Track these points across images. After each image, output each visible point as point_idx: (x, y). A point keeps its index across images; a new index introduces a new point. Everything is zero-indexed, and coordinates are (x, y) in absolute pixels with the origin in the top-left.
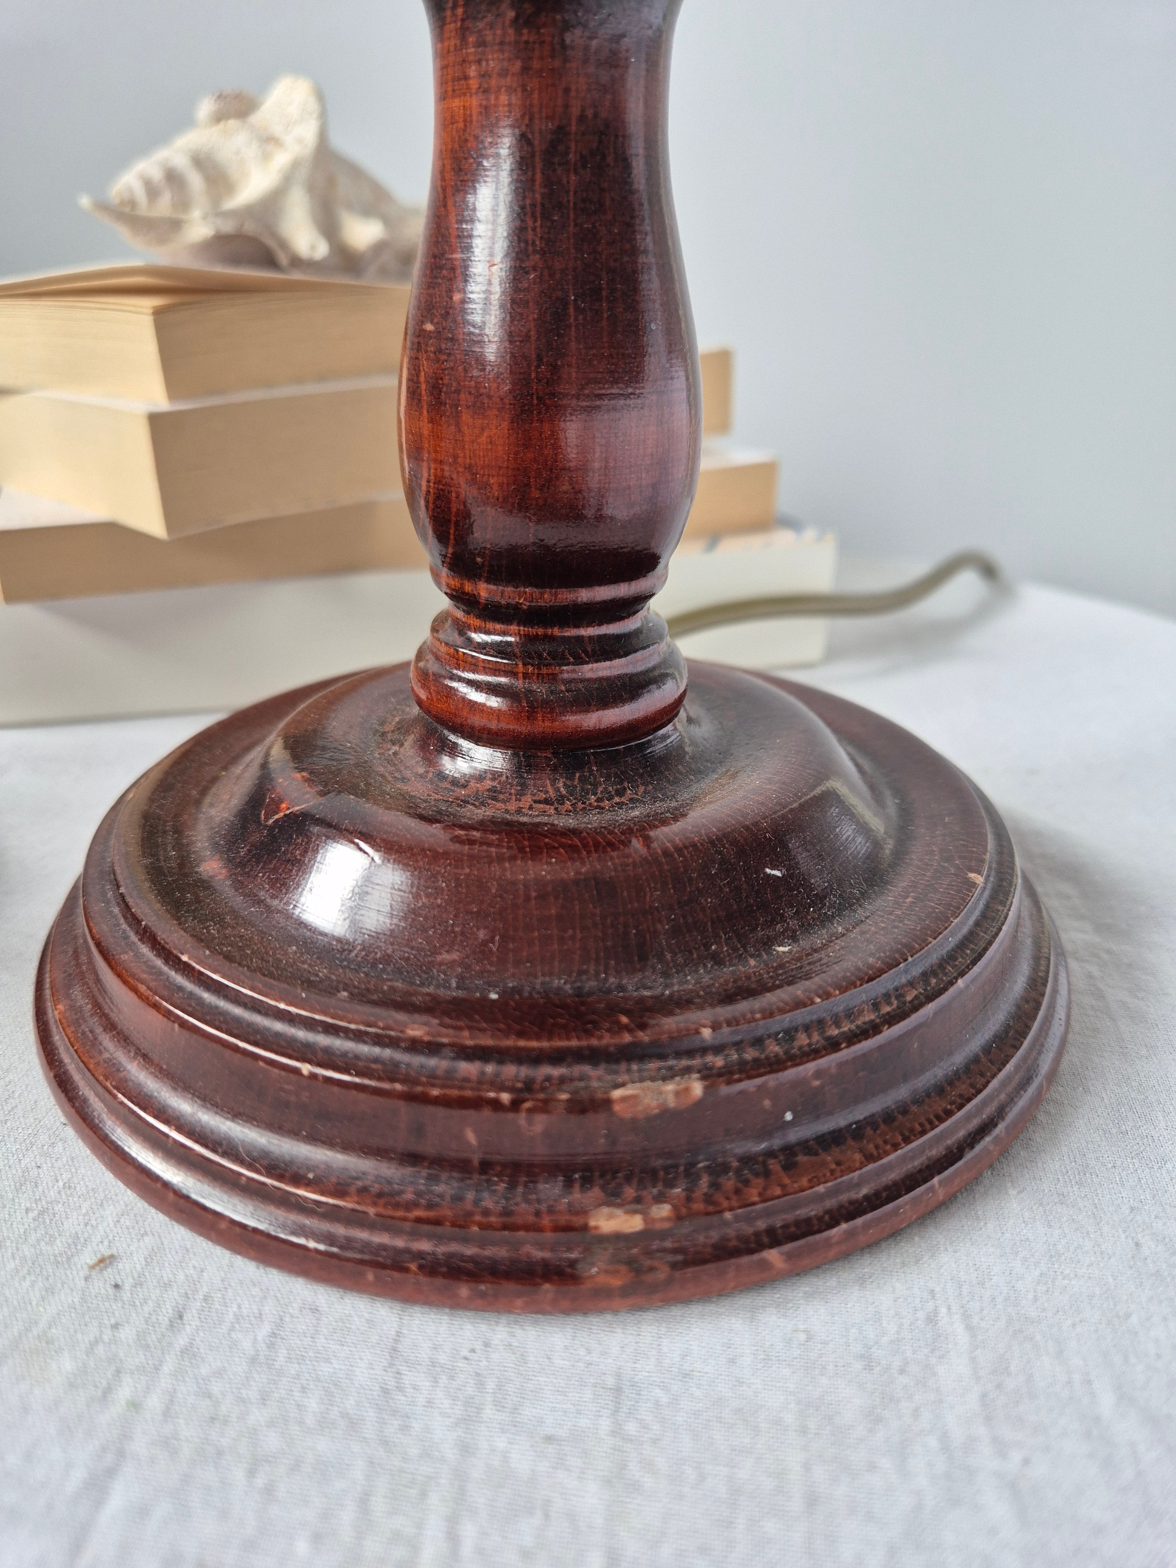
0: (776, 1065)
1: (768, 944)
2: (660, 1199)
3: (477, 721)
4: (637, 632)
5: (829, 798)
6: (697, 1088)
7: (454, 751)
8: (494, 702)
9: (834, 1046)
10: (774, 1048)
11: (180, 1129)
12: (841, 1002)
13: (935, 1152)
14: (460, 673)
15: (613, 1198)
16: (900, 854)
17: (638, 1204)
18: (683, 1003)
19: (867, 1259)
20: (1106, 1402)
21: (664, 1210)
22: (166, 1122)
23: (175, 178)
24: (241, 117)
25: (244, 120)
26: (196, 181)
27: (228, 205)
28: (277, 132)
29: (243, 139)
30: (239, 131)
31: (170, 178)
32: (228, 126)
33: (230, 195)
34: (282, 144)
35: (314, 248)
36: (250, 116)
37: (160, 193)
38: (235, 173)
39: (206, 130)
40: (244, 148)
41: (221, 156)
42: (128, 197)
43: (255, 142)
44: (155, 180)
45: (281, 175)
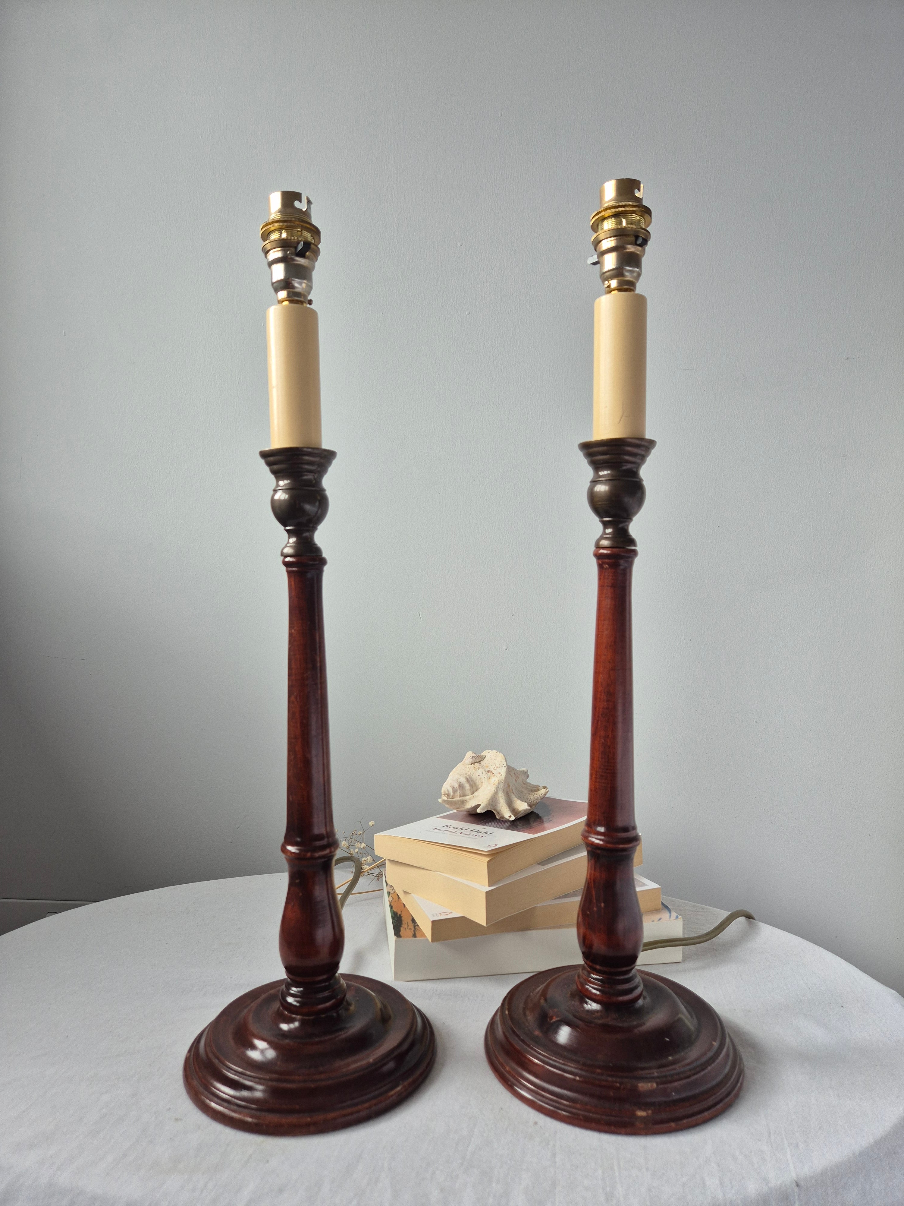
0: (670, 1082)
1: (667, 1056)
2: (649, 1109)
3: (594, 997)
4: (632, 977)
5: (680, 1020)
6: (655, 1085)
7: (587, 1003)
8: (598, 993)
9: (681, 1079)
10: (670, 1078)
11: (549, 1093)
12: (682, 1069)
13: (706, 1106)
14: (589, 984)
15: (640, 1109)
16: (697, 1036)
17: (645, 1110)
18: (650, 1068)
19: (692, 1129)
20: (737, 1153)
21: (650, 1112)
22: (545, 1092)
23: (461, 786)
24: (479, 762)
25: (480, 763)
26: (467, 786)
27: (476, 793)
28: (492, 769)
29: (480, 771)
30: (479, 768)
31: (460, 786)
32: (475, 766)
33: (477, 790)
34: (493, 774)
35: (510, 816)
36: (482, 762)
37: (457, 791)
38: (478, 783)
39: (468, 766)
40: (481, 774)
41: (474, 777)
42: (447, 793)
43: (484, 772)
44: (455, 787)
45: (495, 786)
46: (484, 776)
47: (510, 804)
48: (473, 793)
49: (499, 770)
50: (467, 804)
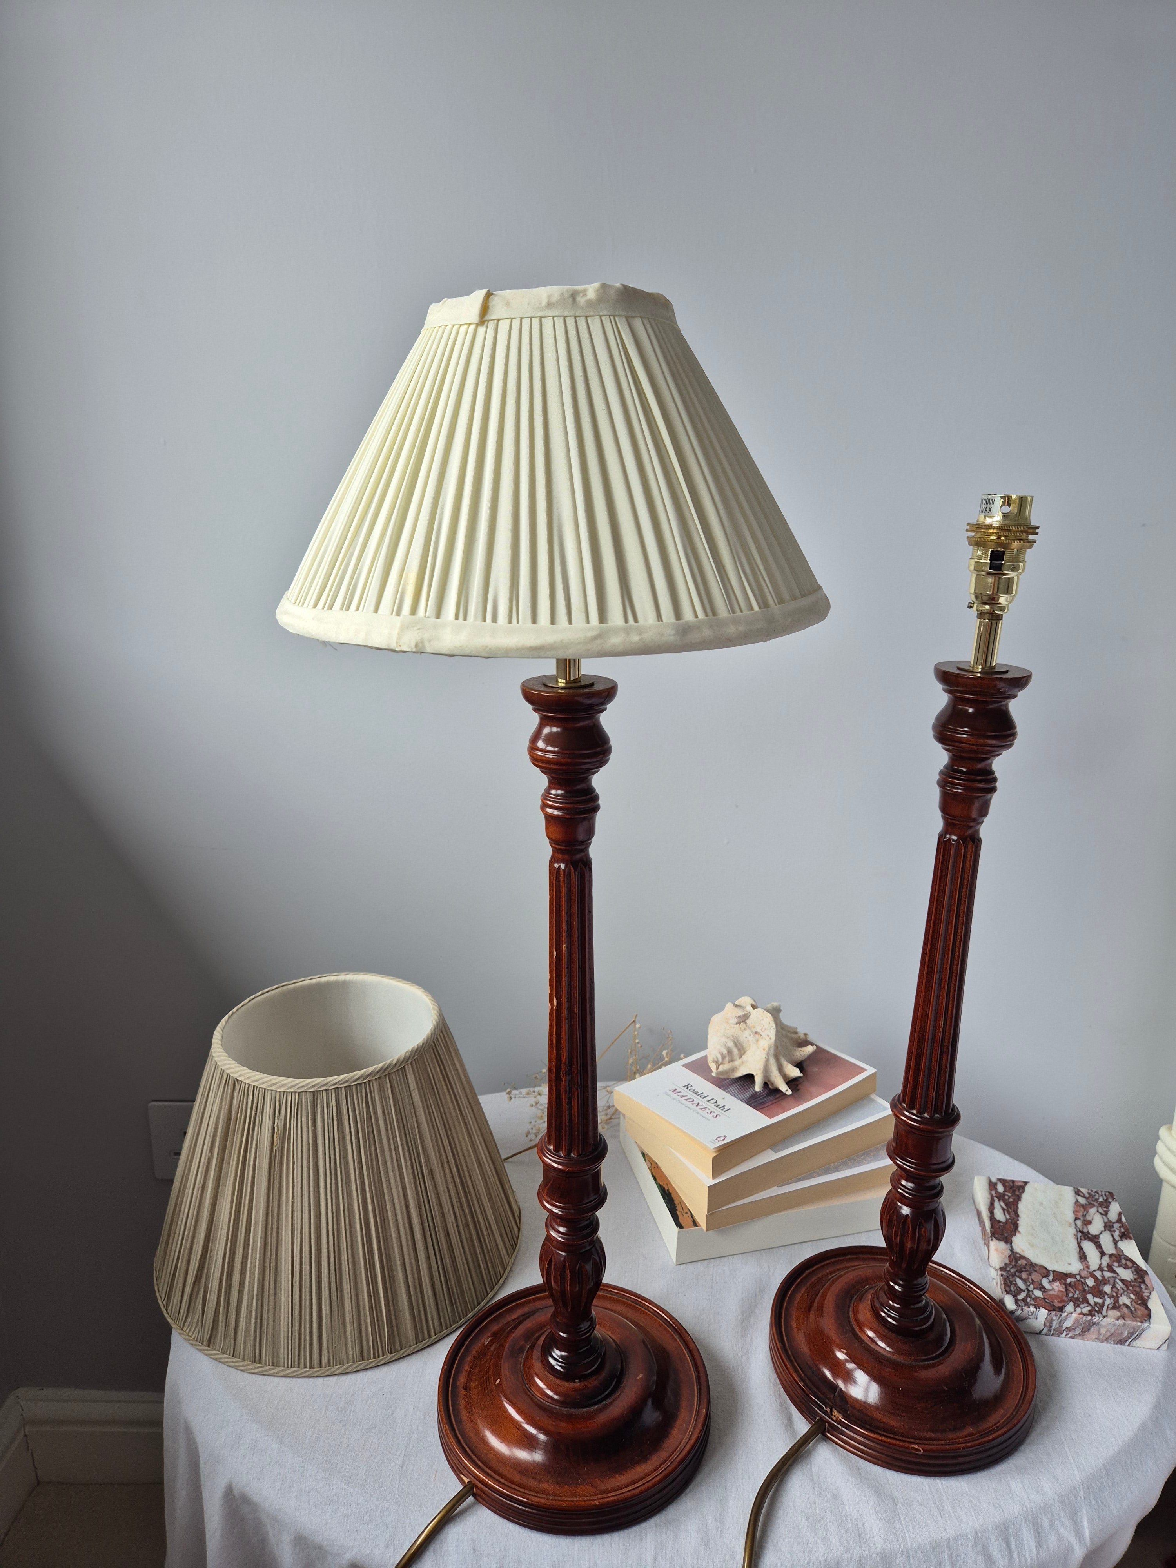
23: (730, 1052)
24: (744, 1021)
25: (746, 1023)
26: (735, 1051)
27: (744, 1057)
28: (759, 1030)
29: (747, 1032)
30: (745, 1029)
31: (728, 1052)
32: (741, 1026)
33: (744, 1053)
34: (761, 1035)
35: (787, 1090)
36: (747, 1021)
37: (725, 1057)
38: (745, 1045)
39: (733, 1026)
40: (748, 1036)
41: (741, 1039)
42: (716, 1060)
43: (751, 1034)
44: (724, 1053)
45: (765, 1052)
46: (751, 1038)
47: (781, 1069)
48: (741, 1057)
49: (767, 1032)
50: (738, 1072)
